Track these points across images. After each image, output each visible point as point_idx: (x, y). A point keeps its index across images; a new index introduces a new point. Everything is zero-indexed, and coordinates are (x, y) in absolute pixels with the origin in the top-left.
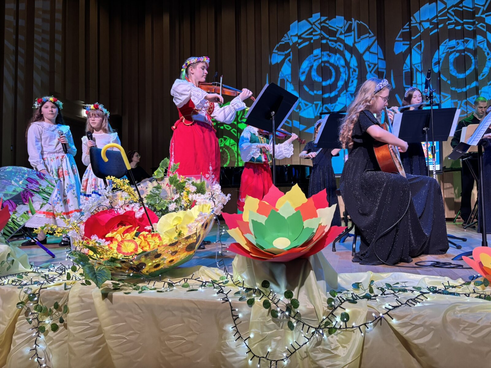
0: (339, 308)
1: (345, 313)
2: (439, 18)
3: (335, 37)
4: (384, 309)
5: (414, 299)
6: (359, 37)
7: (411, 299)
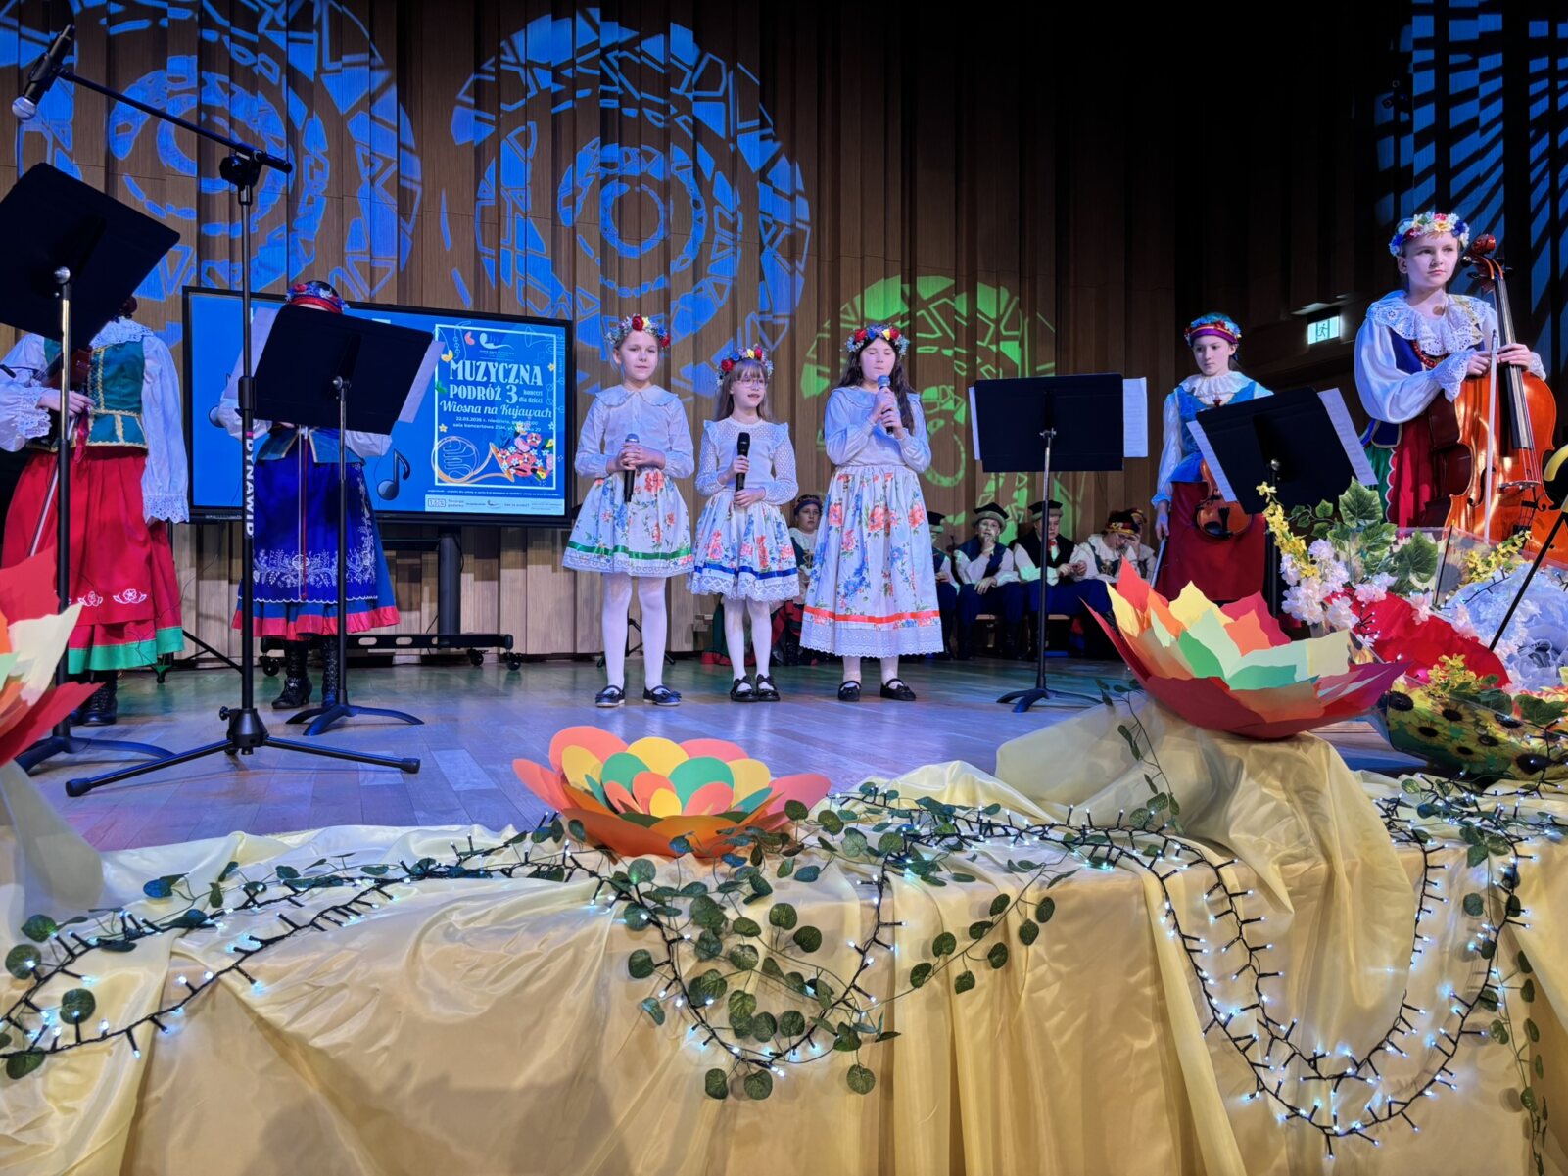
0: (58, 978)
1: (78, 991)
2: (579, 68)
3: (254, 31)
4: (229, 954)
5: (344, 907)
6: (336, 55)
7: (335, 909)
